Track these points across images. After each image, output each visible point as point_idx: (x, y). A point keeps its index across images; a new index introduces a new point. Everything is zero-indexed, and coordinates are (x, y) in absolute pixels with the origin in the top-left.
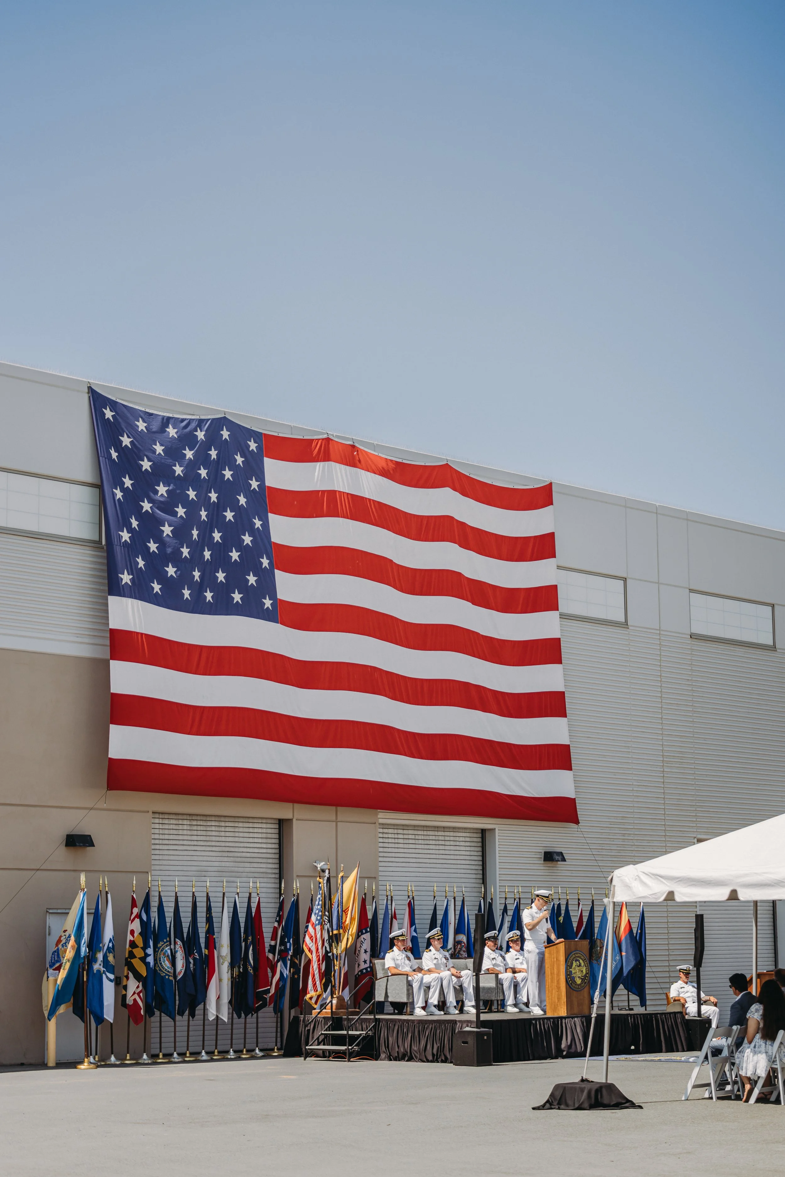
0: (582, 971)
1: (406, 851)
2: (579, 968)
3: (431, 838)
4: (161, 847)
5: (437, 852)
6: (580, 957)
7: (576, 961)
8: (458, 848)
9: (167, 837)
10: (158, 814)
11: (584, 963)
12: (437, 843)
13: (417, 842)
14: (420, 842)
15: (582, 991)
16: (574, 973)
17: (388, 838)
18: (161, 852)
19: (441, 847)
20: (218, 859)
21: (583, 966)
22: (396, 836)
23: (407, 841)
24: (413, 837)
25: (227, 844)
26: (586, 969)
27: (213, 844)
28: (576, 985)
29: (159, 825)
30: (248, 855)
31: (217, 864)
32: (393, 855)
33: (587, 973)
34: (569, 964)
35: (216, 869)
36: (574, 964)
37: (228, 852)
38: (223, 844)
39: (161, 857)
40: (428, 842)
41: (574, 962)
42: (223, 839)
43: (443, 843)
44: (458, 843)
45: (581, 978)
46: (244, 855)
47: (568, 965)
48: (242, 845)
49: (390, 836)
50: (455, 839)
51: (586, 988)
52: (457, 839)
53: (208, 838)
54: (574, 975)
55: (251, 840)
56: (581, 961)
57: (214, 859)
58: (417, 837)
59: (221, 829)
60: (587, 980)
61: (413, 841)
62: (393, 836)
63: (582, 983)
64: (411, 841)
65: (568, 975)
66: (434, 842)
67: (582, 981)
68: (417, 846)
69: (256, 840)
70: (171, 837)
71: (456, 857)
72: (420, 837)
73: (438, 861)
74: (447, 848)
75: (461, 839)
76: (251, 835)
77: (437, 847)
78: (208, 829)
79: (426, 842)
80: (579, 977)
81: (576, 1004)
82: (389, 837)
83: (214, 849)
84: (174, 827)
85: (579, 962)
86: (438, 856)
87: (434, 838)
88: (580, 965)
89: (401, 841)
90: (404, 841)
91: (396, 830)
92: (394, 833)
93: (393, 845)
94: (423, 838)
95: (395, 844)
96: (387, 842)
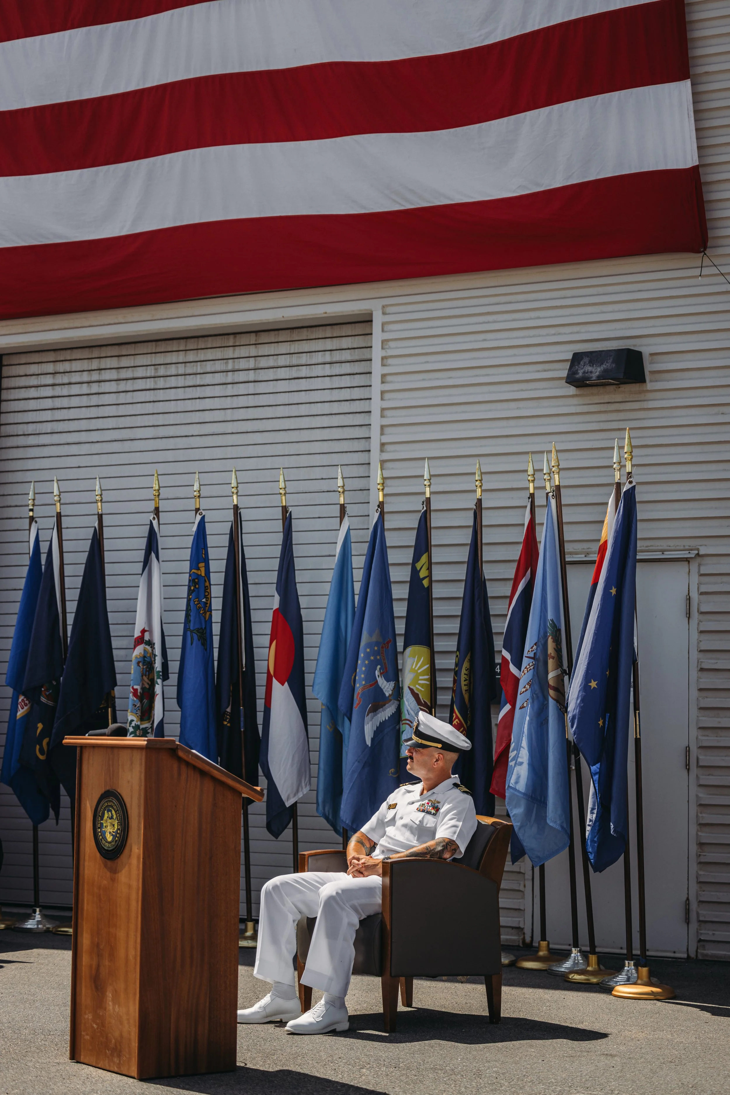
1: (122, 410)
3: (209, 367)
5: (228, 403)
8: (303, 384)
12: (230, 377)
13: (161, 383)
17: (70, 384)
19: (242, 389)
22: (95, 376)
23: (129, 386)
24: (150, 371)
32: (83, 425)
40: (198, 380)
43: (251, 376)
44: (304, 372)
49: (76, 378)
50: (295, 360)
52: (304, 359)
58: (162, 371)
61: (150, 384)
62: (85, 377)
64: (140, 384)
66: (219, 378)
68: (161, 395)
71: (294, 411)
72: (173, 370)
74: (262, 388)
75: (319, 358)
77: (230, 390)
79: (190, 381)
82: (73, 380)
86: (229, 415)
87: (219, 366)
89: (75, 390)
90: (85, 389)
91: (61, 363)
92: (53, 372)
93: (48, 403)
94: (148, 375)
95: (54, 399)
96: (31, 396)
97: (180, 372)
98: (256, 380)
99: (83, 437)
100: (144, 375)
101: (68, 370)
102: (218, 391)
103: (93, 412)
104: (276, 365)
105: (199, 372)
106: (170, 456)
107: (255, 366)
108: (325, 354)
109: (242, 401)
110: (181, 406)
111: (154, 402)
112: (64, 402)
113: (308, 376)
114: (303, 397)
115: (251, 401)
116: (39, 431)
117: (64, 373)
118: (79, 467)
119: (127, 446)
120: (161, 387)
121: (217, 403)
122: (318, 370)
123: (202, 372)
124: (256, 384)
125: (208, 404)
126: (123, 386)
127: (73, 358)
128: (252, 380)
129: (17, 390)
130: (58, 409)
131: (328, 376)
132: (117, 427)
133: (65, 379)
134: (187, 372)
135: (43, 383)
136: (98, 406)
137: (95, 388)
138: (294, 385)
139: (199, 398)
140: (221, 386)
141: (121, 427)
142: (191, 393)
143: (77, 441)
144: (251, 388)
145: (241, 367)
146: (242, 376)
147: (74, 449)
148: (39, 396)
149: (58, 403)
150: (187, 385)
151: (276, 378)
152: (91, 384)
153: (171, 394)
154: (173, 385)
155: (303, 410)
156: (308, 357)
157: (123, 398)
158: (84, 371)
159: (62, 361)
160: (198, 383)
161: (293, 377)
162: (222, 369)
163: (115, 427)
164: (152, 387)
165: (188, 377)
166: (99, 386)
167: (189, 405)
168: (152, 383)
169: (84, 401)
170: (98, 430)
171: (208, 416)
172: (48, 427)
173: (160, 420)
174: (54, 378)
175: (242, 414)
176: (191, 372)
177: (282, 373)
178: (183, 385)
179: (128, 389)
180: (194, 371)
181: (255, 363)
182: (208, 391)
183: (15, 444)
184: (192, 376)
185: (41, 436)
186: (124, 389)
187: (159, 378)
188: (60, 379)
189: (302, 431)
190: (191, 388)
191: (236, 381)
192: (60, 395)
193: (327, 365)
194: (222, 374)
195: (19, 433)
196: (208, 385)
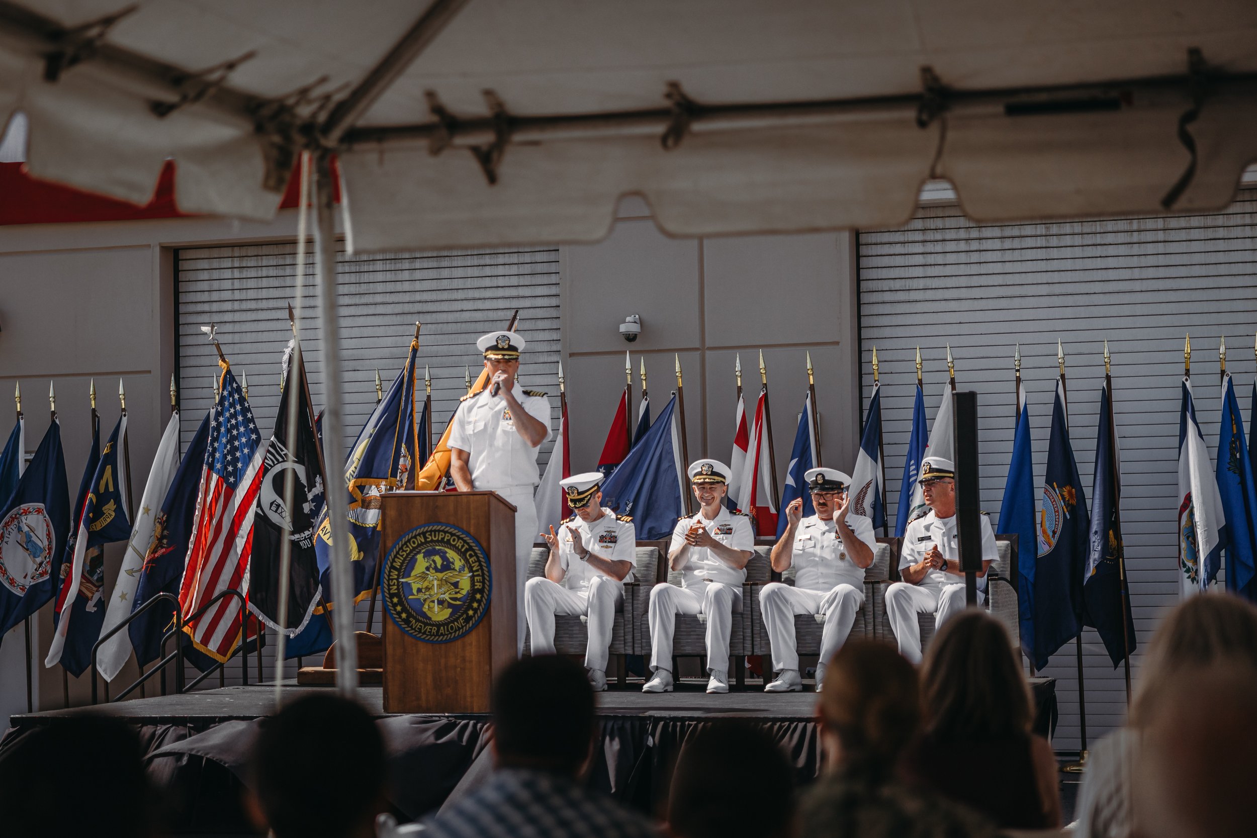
0: (456, 585)
1: (1009, 267)
2: (440, 575)
4: (238, 317)
5: (1135, 261)
6: (448, 544)
7: (428, 554)
8: (1221, 245)
9: (251, 294)
10: (230, 249)
11: (467, 561)
12: (1135, 237)
13: (1054, 241)
14: (1068, 240)
15: (459, 643)
16: (419, 590)
17: (944, 240)
18: (237, 328)
19: (1150, 248)
20: (391, 331)
21: (462, 569)
23: (1016, 243)
24: (1041, 230)
25: (418, 297)
26: (472, 578)
27: (379, 298)
28: (426, 624)
29: (233, 272)
30: (478, 316)
31: (389, 341)
32: (963, 281)
33: (474, 591)
34: (397, 564)
35: (386, 352)
36: (421, 563)
37: (419, 313)
38: (407, 297)
39: (237, 338)
40: (1098, 239)
41: (420, 557)
42: (407, 286)
43: (1161, 236)
44: (1221, 233)
45: (450, 605)
46: (466, 316)
47: (392, 567)
48: (460, 295)
50: (1210, 221)
51: (474, 633)
53: (363, 288)
54: (422, 596)
55: (487, 282)
56: (451, 554)
57: (380, 331)
58: (1054, 229)
59: (399, 266)
60: (475, 610)
61: (1041, 242)
63: (456, 620)
64: (1030, 242)
65: (392, 596)
66: (1122, 238)
67: (451, 614)
68: (1055, 253)
69: (501, 282)
70: (264, 294)
71: (1212, 270)
72: (1067, 229)
73: (1137, 286)
76: (488, 271)
77: (1136, 249)
78: (366, 268)
79: (1089, 240)
80: (441, 602)
81: (429, 680)
82: (948, 237)
83: (380, 309)
84: (272, 272)
85: (444, 558)
86: (1136, 273)
88: (447, 566)
89: (951, 246)
90: (963, 246)
91: (932, 219)
92: (923, 228)
93: (919, 260)
94: (1039, 233)
95: (925, 255)
96: (897, 253)
97: (1076, 231)
98: (1167, 240)
99: (964, 293)
100: (1033, 233)
101: (941, 228)
102: (1122, 250)
103: (975, 269)
104: (1188, 226)
105: (1098, 231)
106: (1069, 313)
107: (1164, 227)
108: (1244, 217)
109: (1151, 261)
110: (1079, 264)
111: (1046, 259)
112: (939, 259)
113: (1226, 237)
114: (1221, 257)
115: (1162, 260)
116: (909, 287)
117: (936, 229)
118: (960, 323)
119: (1017, 302)
120: (1055, 246)
121: (1122, 262)
122: (1238, 232)
123: (1102, 231)
124: (1167, 244)
125: (1111, 262)
126: (1008, 244)
127: (946, 215)
128: (1162, 240)
129: (879, 246)
130: (930, 265)
131: (1249, 238)
132: (1004, 284)
133: (938, 236)
134: (1085, 231)
135: (910, 239)
136: (980, 263)
137: (975, 245)
138: (1210, 246)
139: (1100, 257)
140: (1126, 245)
141: (1008, 284)
142: (1090, 251)
143: (955, 297)
144: (1161, 248)
145: (1148, 228)
146: (1150, 236)
147: (953, 305)
148: (906, 252)
149: (931, 259)
150: (1085, 243)
151: (1189, 238)
152: (970, 241)
153: (1068, 252)
154: (1069, 244)
155: (1223, 269)
156: (1226, 219)
157: (1008, 256)
158: (960, 228)
159: (933, 218)
160: (1098, 242)
161: (1209, 238)
162: (1126, 229)
163: (1001, 284)
164: (1044, 246)
165: (1086, 235)
166: (980, 243)
167: (1089, 264)
168: (1044, 240)
169: (963, 258)
170: (981, 286)
171: (1111, 275)
172: (921, 283)
173: (1056, 277)
174: (923, 234)
175: (1151, 273)
176: (1089, 231)
177: (1195, 234)
178: (1080, 244)
179: (1014, 247)
180: (1094, 230)
181: (1164, 224)
182: (1111, 250)
183: (880, 300)
184: (1090, 235)
185: (912, 292)
186: (1010, 247)
187: (1051, 237)
188: (930, 236)
189: (1222, 290)
190: (1090, 247)
191: (1142, 241)
192: (932, 251)
193: (1247, 227)
194: (1126, 233)
195: (884, 289)
196: (1111, 244)
